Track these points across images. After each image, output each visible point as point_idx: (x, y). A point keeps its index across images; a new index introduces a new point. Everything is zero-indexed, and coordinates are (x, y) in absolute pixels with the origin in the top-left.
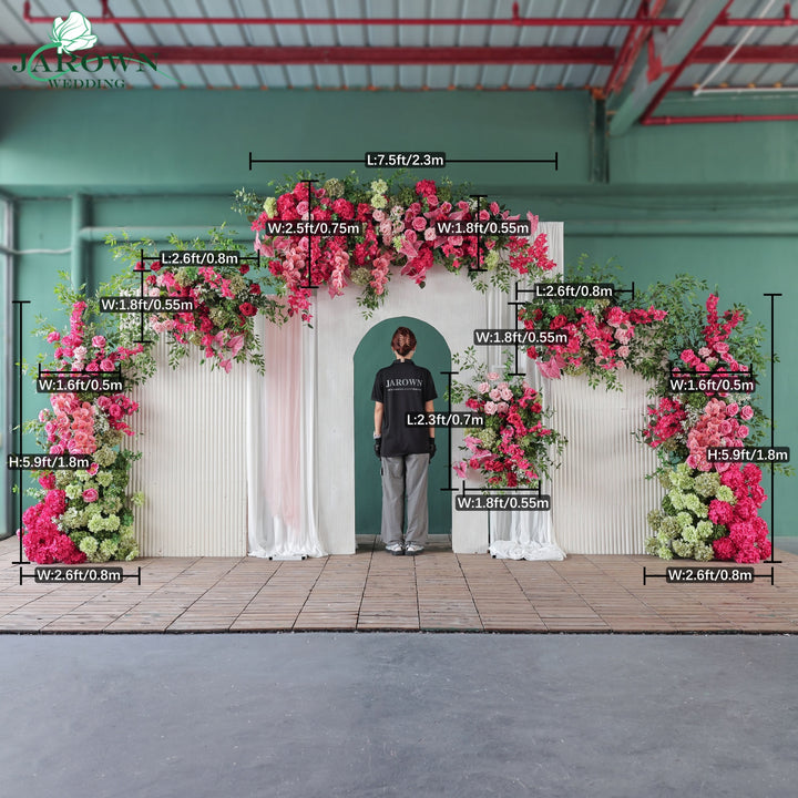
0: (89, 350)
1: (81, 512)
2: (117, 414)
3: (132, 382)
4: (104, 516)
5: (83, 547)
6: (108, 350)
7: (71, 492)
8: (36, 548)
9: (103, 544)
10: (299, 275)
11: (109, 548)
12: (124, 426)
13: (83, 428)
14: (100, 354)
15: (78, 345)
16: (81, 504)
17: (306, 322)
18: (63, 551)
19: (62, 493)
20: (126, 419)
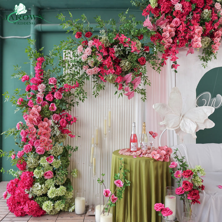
0: (47, 86)
1: (43, 186)
2: (64, 124)
3: (71, 104)
4: (57, 186)
5: (44, 207)
6: (59, 86)
7: (37, 174)
8: (15, 208)
9: (56, 205)
10: (171, 40)
11: (60, 206)
12: (68, 132)
13: (45, 134)
14: (54, 88)
15: (40, 83)
16: (43, 181)
17: (174, 69)
18: (32, 211)
19: (31, 174)
20: (69, 127)
